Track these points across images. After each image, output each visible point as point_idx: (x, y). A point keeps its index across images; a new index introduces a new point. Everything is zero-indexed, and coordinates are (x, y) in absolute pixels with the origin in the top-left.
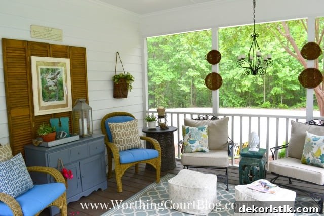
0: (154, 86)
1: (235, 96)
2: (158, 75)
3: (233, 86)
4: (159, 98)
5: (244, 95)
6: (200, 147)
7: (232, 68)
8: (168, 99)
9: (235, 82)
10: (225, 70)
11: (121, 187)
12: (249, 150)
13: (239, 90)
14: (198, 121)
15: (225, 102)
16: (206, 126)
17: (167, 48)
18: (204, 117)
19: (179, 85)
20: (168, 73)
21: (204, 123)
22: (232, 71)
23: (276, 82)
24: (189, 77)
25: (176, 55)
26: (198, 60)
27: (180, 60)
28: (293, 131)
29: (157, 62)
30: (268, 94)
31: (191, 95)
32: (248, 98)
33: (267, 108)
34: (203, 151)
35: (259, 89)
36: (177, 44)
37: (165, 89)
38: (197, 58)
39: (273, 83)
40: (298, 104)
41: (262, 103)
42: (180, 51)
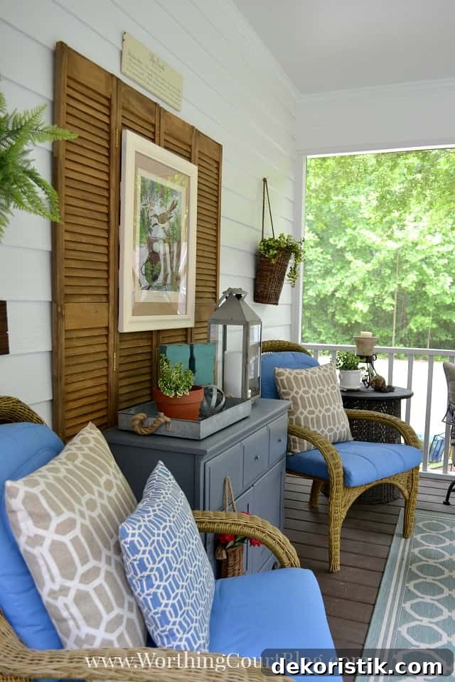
7: (329, 272)
9: (335, 302)
11: (338, 557)
13: (342, 320)
23: (419, 306)
30: (401, 329)
39: (412, 308)
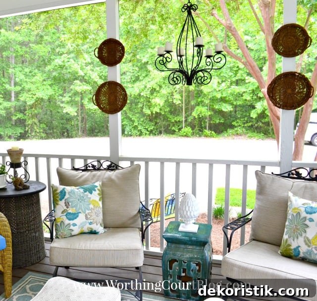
0: (25, 106)
1: (142, 120)
2: (29, 90)
3: (140, 105)
4: (32, 124)
5: (154, 118)
6: (88, 225)
7: (137, 79)
8: (45, 126)
9: (142, 100)
10: (127, 82)
12: (181, 229)
13: (147, 111)
14: (84, 173)
15: (127, 129)
16: (98, 184)
17: (42, 50)
18: (95, 163)
19: (62, 105)
20: (44, 87)
21: (94, 176)
22: (138, 84)
23: (199, 100)
24: (76, 94)
25: (56, 61)
26: (89, 67)
27: (62, 67)
28: (261, 190)
29: (27, 70)
30: (188, 116)
31: (80, 118)
32: (161, 123)
33: (187, 136)
34: (93, 233)
35: (175, 110)
36: (57, 43)
37: (40, 111)
38: (87, 64)
39: (195, 101)
40: (230, 131)
41: (180, 129)
42: (61, 55)
